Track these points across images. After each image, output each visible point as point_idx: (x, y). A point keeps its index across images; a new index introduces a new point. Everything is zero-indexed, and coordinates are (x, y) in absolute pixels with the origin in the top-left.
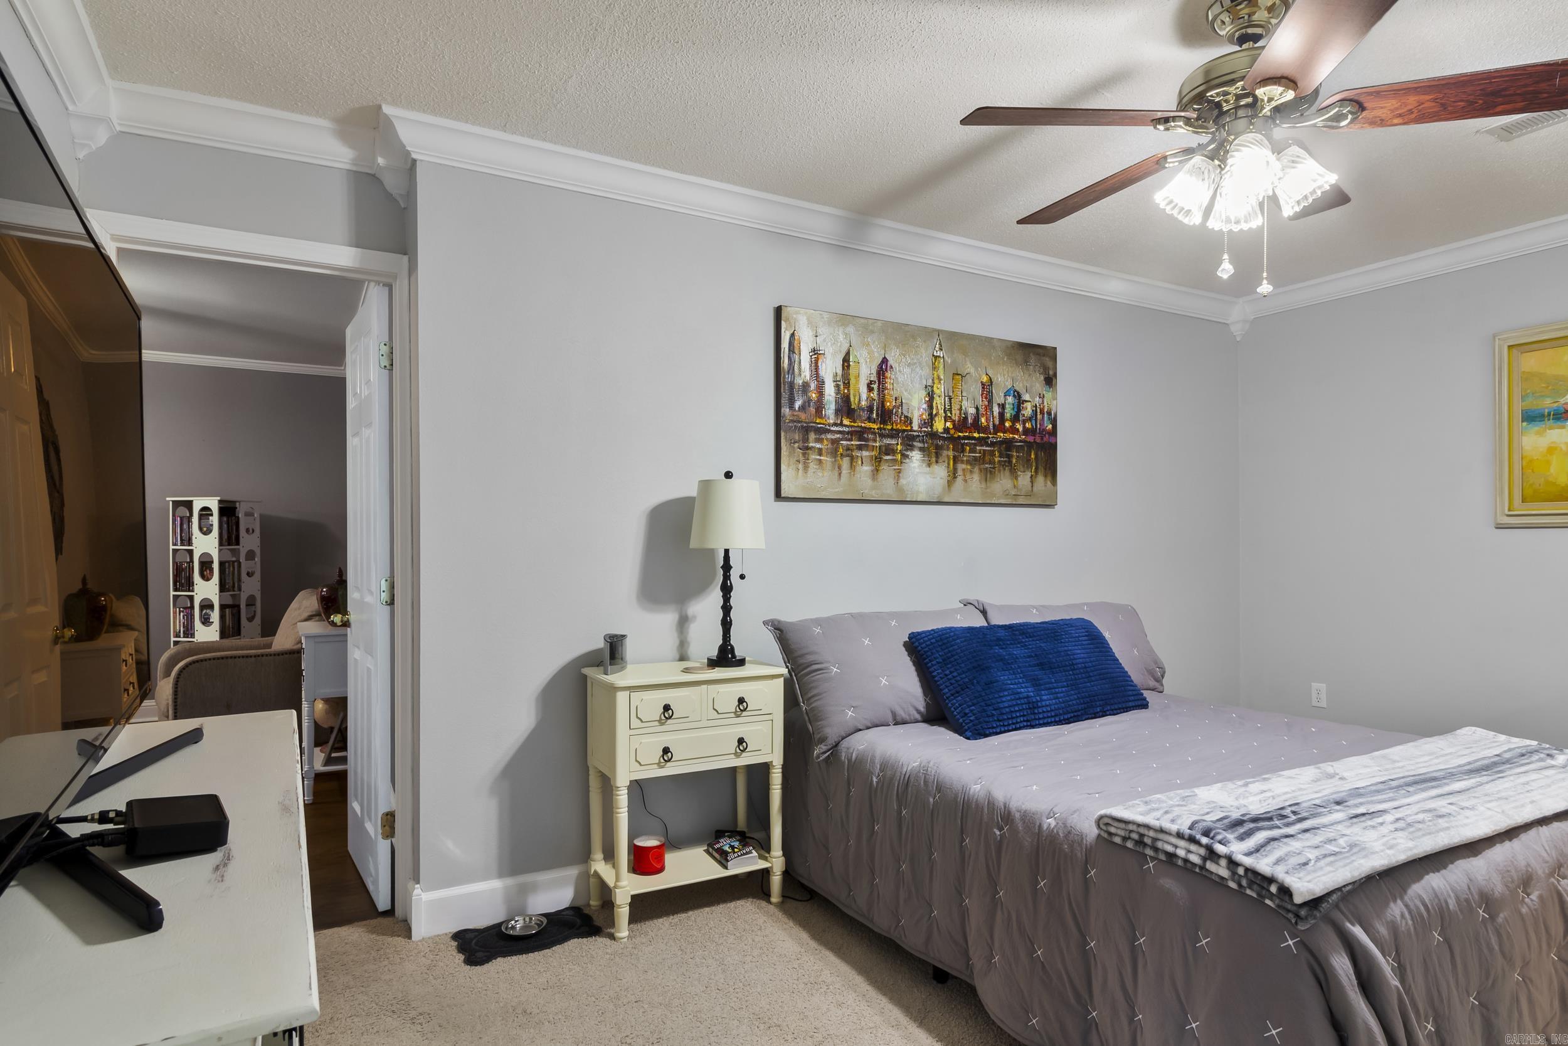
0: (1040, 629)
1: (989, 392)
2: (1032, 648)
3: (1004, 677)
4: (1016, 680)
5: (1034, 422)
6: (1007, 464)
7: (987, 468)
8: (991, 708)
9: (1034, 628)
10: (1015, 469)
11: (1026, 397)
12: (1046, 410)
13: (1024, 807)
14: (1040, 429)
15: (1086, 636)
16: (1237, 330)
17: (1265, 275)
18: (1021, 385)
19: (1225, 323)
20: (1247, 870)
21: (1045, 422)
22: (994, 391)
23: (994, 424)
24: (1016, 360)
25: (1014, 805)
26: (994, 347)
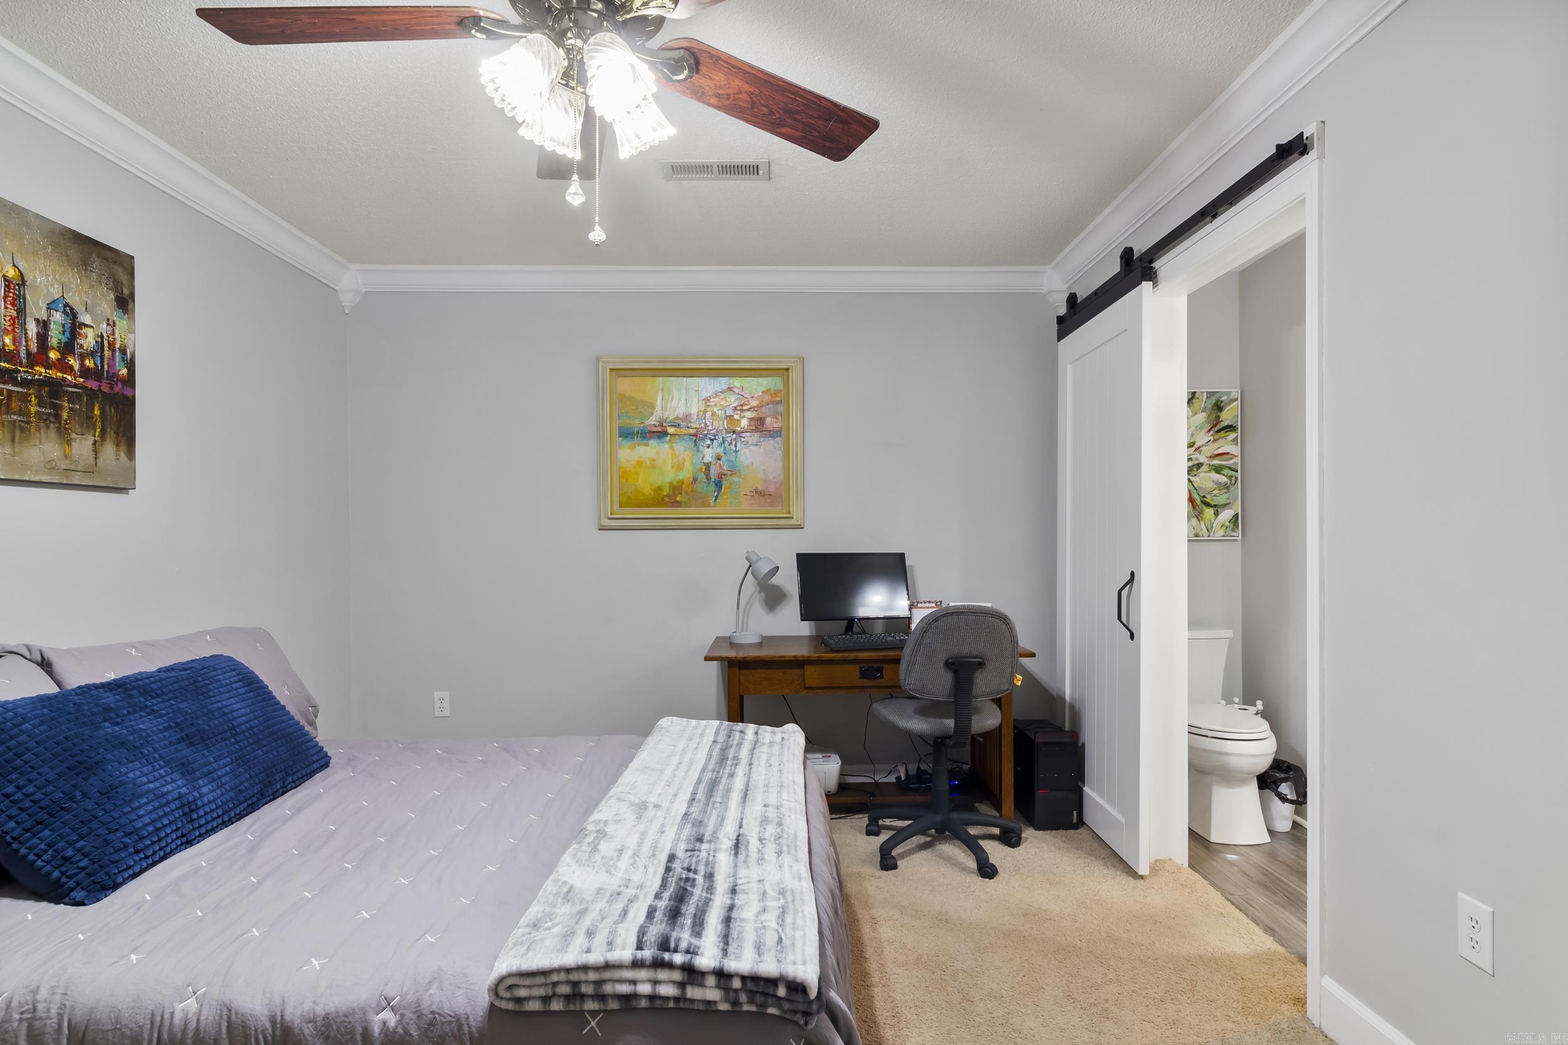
0: (171, 680)
1: (19, 296)
2: (168, 713)
3: (135, 773)
4: (156, 774)
5: (98, 360)
6: (52, 419)
7: (15, 421)
8: (119, 834)
9: (161, 680)
10: (66, 429)
11: (86, 318)
12: (118, 346)
13: (320, 1010)
14: (108, 372)
15: (240, 681)
16: (348, 300)
17: (597, 218)
18: (77, 298)
19: (334, 289)
20: (744, 978)
21: (117, 364)
22: (28, 297)
23: (27, 350)
24: (68, 256)
25: (295, 1013)
26: (28, 225)
